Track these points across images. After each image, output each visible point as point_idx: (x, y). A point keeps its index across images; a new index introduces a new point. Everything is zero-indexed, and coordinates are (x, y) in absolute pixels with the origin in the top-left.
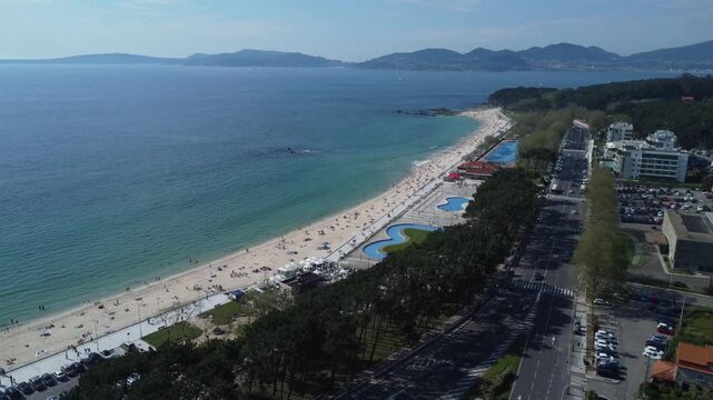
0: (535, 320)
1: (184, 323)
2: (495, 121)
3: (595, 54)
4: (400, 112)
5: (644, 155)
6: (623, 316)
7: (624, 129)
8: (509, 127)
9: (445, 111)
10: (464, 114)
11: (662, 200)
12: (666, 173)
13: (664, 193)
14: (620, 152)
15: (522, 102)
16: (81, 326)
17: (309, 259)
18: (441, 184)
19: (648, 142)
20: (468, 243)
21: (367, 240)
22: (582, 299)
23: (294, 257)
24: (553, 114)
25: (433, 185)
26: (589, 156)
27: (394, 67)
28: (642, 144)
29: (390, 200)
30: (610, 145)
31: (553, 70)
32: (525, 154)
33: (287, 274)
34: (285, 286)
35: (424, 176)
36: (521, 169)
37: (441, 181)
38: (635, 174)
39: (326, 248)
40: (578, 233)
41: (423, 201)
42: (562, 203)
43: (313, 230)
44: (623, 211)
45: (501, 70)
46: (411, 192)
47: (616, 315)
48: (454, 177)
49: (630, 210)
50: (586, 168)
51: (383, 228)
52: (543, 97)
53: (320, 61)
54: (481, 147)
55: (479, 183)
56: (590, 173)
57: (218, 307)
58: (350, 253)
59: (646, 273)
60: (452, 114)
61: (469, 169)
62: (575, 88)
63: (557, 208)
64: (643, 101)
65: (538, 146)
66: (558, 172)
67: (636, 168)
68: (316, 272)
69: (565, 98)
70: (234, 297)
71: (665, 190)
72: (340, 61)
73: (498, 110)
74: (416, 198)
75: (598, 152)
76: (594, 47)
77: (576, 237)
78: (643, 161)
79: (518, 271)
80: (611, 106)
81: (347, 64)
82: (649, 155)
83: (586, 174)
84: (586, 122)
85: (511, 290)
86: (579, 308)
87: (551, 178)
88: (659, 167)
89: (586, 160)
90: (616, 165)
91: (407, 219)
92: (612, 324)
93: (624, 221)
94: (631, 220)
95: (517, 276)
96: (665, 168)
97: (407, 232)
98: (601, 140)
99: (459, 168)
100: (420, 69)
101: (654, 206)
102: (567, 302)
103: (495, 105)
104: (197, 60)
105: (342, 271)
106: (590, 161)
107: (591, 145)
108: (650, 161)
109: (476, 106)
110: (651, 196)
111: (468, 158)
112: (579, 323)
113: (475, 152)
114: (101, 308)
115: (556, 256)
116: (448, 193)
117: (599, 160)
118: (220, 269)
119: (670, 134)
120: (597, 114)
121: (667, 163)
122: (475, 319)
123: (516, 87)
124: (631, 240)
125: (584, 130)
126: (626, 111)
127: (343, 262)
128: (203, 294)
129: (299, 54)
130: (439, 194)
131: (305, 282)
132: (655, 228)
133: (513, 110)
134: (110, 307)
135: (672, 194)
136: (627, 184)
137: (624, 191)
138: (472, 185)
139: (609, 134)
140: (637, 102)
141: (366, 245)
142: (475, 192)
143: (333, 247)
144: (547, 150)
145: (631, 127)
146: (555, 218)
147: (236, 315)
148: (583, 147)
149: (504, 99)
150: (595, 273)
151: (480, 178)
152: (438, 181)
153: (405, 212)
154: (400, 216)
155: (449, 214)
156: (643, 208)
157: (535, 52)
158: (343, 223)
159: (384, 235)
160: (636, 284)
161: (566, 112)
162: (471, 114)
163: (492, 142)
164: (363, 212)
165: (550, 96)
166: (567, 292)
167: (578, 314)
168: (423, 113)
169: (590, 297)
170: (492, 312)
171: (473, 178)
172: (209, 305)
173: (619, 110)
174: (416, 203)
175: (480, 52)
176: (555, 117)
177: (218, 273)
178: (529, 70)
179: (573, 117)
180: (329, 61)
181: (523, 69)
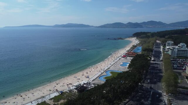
0: (151, 101)
1: (45, 102)
2: (135, 41)
3: (160, 23)
4: (109, 39)
5: (178, 50)
6: (178, 99)
7: (171, 43)
8: (139, 42)
9: (121, 38)
10: (126, 39)
11: (184, 63)
12: (184, 55)
13: (185, 61)
14: (171, 49)
15: (141, 36)
16: (15, 103)
17: (83, 81)
18: (121, 58)
19: (178, 46)
20: (130, 77)
21: (100, 75)
22: (165, 94)
23: (79, 80)
24: (151, 39)
25: (118, 59)
26: (162, 50)
27: (107, 27)
28: (177, 47)
29: (106, 63)
30: (167, 47)
31: (149, 28)
32: (144, 50)
33: (76, 86)
34: (75, 90)
35: (116, 56)
36: (143, 54)
37: (121, 57)
38: (176, 55)
39: (88, 77)
40: (161, 73)
41: (116, 63)
42: (156, 64)
43: (85, 72)
44: (173, 66)
45: (136, 28)
46: (112, 61)
47: (176, 99)
48: (124, 57)
49: (175, 66)
50: (161, 54)
51: (105, 71)
52: (148, 34)
53: (88, 26)
54: (131, 48)
55: (132, 58)
56: (162, 55)
57: (55, 96)
58: (95, 79)
59: (183, 85)
60: (123, 39)
61: (129, 54)
62: (156, 32)
63: (154, 65)
64: (175, 35)
65: (147, 48)
66: (153, 55)
67: (176, 54)
68: (85, 86)
69: (153, 35)
70: (60, 93)
71: (185, 60)
72: (93, 26)
73: (135, 38)
74: (114, 63)
75: (164, 49)
77: (161, 74)
78: (178, 52)
79: (145, 85)
80: (167, 37)
81: (95, 27)
82: (179, 50)
83: (161, 55)
84: (160, 41)
85: (143, 91)
86: (164, 97)
87: (152, 57)
88: (182, 53)
89: (161, 52)
90: (170, 53)
91: (111, 69)
92: (175, 102)
93: (174, 69)
94: (176, 69)
95: (144, 86)
96: (184, 54)
97: (112, 73)
98: (164, 46)
99: (126, 54)
100: (114, 27)
101: (182, 64)
102: (160, 95)
103: (135, 37)
104: (57, 26)
105: (92, 85)
106: (162, 52)
107: (162, 47)
108: (180, 52)
109: (129, 37)
110: (181, 62)
111: (128, 51)
112: (165, 102)
113: (130, 49)
114: (21, 96)
115: (155, 80)
116: (123, 61)
117: (164, 52)
118: (57, 84)
119: (184, 44)
120: (163, 39)
121: (185, 52)
122: (133, 100)
123: (140, 32)
124: (177, 75)
125: (159, 43)
126: (171, 38)
127: (93, 82)
128: (51, 92)
129: (82, 24)
130: (120, 61)
131: (81, 89)
132: (183, 71)
133: (139, 38)
134: (24, 96)
135: (187, 61)
136: (173, 58)
137: (173, 60)
138: (129, 59)
139: (167, 44)
140: (173, 35)
141: (99, 77)
142: (131, 61)
143: (90, 77)
144: (150, 49)
145: (173, 42)
146: (154, 68)
147: (61, 99)
148: (160, 48)
149: (137, 35)
150: (168, 86)
151: (131, 57)
152: (120, 58)
153: (111, 67)
154: (109, 68)
155: (123, 67)
156: (179, 65)
157: (144, 23)
158: (93, 70)
159: (105, 74)
160: (181, 89)
161: (154, 38)
162: (128, 39)
163: (134, 47)
164: (99, 67)
165: (149, 34)
166: (160, 91)
167: (164, 99)
168: (115, 39)
169: (167, 93)
170: (138, 98)
171: (129, 57)
172: (53, 96)
173: (169, 38)
174: (114, 64)
175: (130, 23)
176: (152, 40)
177: (57, 86)
178: (143, 27)
179: (157, 40)
180: (90, 26)
181: (141, 28)
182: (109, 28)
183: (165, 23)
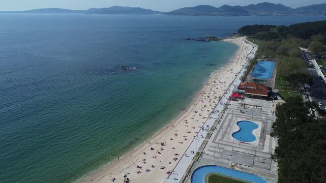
3: (280, 7)
27: (184, 14)
31: (261, 15)
45: (237, 15)
53: (149, 12)
72: (159, 12)
76: (279, 4)
81: (162, 13)
104: (92, 11)
129: (139, 8)
157: (252, 7)
178: (248, 15)
180: (153, 11)
181: (246, 15)
182: (188, 15)
183: (289, 8)
